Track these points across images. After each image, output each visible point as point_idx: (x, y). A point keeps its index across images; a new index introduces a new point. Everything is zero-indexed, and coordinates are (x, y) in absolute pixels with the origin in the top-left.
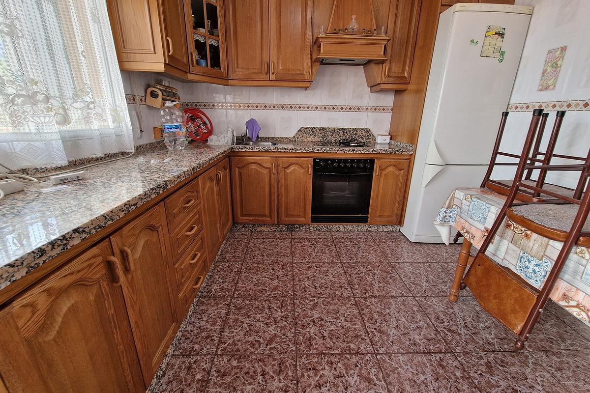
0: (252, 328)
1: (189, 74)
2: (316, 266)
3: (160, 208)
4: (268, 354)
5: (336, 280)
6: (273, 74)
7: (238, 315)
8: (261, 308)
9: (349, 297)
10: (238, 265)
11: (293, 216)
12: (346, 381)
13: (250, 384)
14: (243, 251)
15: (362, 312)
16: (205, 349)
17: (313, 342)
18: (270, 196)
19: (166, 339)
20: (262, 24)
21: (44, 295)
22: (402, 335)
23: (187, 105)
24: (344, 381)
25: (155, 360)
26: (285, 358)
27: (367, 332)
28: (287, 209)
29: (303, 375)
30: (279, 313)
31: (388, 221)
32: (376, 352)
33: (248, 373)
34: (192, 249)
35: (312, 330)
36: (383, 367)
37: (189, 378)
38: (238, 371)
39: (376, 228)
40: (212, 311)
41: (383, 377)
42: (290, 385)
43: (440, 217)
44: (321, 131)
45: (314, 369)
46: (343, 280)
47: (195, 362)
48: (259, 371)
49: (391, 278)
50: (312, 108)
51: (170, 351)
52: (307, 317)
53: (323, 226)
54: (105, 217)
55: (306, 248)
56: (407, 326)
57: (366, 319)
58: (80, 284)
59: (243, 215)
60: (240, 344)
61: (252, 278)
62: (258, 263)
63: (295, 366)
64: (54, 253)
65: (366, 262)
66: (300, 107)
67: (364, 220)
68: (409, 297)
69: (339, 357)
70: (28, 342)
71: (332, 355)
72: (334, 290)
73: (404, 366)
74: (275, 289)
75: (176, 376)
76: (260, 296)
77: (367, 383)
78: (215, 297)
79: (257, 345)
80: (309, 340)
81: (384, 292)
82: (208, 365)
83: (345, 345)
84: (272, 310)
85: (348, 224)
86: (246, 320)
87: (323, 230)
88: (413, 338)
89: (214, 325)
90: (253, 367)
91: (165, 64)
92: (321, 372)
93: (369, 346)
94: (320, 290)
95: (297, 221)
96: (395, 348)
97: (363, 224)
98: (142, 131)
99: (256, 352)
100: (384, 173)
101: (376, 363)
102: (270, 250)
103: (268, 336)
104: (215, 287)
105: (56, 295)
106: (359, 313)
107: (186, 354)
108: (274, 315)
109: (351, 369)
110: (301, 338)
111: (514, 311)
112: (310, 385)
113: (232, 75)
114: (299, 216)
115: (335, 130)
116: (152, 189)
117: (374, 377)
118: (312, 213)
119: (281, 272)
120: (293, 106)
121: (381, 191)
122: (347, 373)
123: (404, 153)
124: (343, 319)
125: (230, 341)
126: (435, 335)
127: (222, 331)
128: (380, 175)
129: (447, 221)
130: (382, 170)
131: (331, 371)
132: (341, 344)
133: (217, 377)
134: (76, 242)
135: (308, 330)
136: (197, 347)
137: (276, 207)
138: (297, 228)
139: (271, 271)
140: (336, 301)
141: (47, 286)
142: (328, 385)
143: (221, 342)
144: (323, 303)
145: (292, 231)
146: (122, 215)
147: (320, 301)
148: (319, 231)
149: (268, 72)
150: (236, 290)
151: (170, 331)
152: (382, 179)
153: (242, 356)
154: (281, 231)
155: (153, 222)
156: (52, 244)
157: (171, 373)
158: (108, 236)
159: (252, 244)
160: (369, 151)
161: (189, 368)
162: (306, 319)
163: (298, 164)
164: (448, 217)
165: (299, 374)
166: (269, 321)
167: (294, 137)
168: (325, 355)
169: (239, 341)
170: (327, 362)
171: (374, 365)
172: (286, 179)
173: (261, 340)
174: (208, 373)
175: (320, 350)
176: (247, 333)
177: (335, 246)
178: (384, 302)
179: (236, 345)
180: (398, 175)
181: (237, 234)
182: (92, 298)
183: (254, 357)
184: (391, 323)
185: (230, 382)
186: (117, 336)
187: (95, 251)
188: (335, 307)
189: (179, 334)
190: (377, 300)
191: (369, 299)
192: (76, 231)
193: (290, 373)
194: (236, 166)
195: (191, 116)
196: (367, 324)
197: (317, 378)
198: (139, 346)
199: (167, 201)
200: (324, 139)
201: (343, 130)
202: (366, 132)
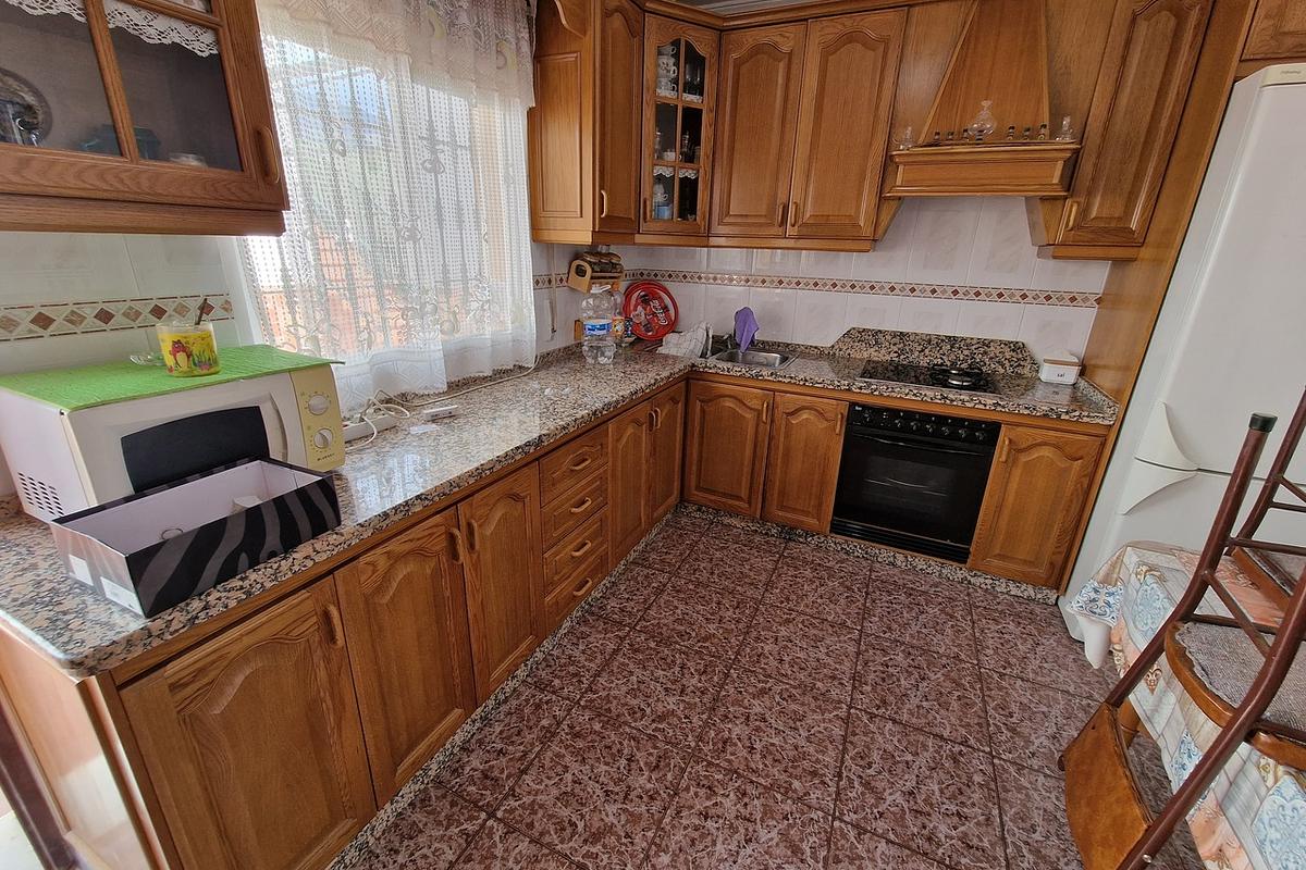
0: (642, 687)
1: (637, 235)
2: (803, 622)
3: (532, 471)
4: (649, 736)
5: (830, 661)
6: (793, 226)
7: (629, 658)
8: (669, 661)
9: (840, 702)
10: (663, 578)
11: (794, 510)
12: (755, 831)
13: (607, 764)
14: (681, 554)
15: (851, 738)
16: (566, 690)
17: (730, 749)
18: (754, 464)
19: (517, 653)
20: (783, 132)
21: (385, 557)
22: (911, 810)
23: (642, 274)
24: (751, 829)
25: (495, 675)
26: (672, 751)
27: (840, 775)
28: (782, 493)
29: (687, 789)
30: (694, 681)
31: (1023, 573)
32: (837, 814)
33: (610, 748)
34: (579, 535)
35: (738, 729)
36: (836, 844)
37: (534, 719)
38: (598, 739)
39: (989, 582)
40: (596, 639)
41: (826, 859)
42: (661, 792)
43: (1081, 599)
44: (897, 340)
45: (710, 788)
46: (847, 666)
47: (547, 703)
48: (625, 752)
49: (959, 698)
50: (882, 288)
51: (521, 673)
52: (740, 706)
53: (857, 546)
54: (450, 483)
55: (800, 580)
56: (934, 801)
57: (852, 753)
58: (419, 553)
59: (698, 488)
60: (615, 702)
61: (676, 608)
62: (698, 584)
63: (683, 771)
64: (396, 518)
65: (917, 648)
66: (853, 287)
67: (960, 557)
68: (979, 750)
69: (763, 791)
70: (366, 602)
71: (752, 782)
72: (814, 679)
73: (879, 860)
74: (705, 639)
75: (519, 709)
76: (676, 643)
77: (789, 853)
78: (606, 620)
79: (638, 715)
80: (725, 742)
81: (924, 721)
82: (563, 714)
83: (784, 777)
84: (686, 671)
85: (916, 554)
86: (638, 672)
87: (856, 554)
88: (935, 827)
89: (591, 661)
90: (620, 743)
91: (593, 232)
92: (719, 799)
93: (829, 799)
94: (785, 668)
95: (802, 522)
96: (881, 826)
97: (955, 564)
98: (554, 331)
99: (633, 725)
100: (1024, 458)
101: (826, 832)
102: (730, 566)
103: (660, 708)
104: (613, 603)
105: (396, 559)
106: (845, 738)
107: (541, 686)
108: (684, 681)
109: (773, 818)
110: (712, 734)
111: (1105, 843)
112: (692, 807)
113: (717, 229)
114: (807, 513)
115: (929, 342)
116: (517, 448)
117: (808, 850)
118: (835, 514)
119: (729, 613)
120: (839, 284)
121: (1010, 498)
122: (762, 820)
123: (1085, 420)
124: (804, 734)
125: (603, 694)
126: (991, 845)
127: (598, 674)
128: (1011, 462)
129: (1098, 611)
130: (1016, 449)
131: (735, 805)
132: (776, 773)
133: (567, 734)
134: (418, 509)
135: (730, 726)
136: (557, 682)
137: (761, 487)
138: (800, 536)
139: (714, 605)
140: (808, 699)
141: (388, 549)
142: (721, 821)
143: (590, 689)
144: (781, 694)
145: (790, 539)
146: (472, 481)
147: (777, 689)
148: (847, 553)
149: (783, 222)
150: (642, 618)
151: (524, 646)
152: (1017, 473)
153: (613, 722)
154: (766, 534)
155: (517, 490)
156: (396, 509)
157: (515, 702)
158: (456, 503)
159: (702, 547)
160: (985, 405)
161: (538, 706)
162: (736, 708)
163: (816, 410)
164: (1100, 603)
165: (683, 784)
166: (674, 687)
167: (833, 346)
168: (739, 776)
169: (615, 698)
170: (738, 789)
171: (820, 833)
172: (787, 435)
173: (648, 711)
174: (559, 724)
175: (736, 765)
176: (632, 692)
177: (867, 593)
178: (911, 738)
179: (609, 702)
180: (1067, 470)
181: (684, 520)
182: (428, 571)
183: (628, 730)
184: (901, 782)
185: (580, 749)
186: (450, 624)
187: (437, 519)
188: (801, 709)
189: (539, 655)
190: (897, 728)
191: (880, 720)
192: (418, 497)
193: (669, 777)
194: (698, 398)
195: (644, 296)
196: (848, 762)
197: (709, 803)
198: (474, 647)
199: (544, 461)
200: (902, 357)
201: (952, 340)
202: (1013, 350)
